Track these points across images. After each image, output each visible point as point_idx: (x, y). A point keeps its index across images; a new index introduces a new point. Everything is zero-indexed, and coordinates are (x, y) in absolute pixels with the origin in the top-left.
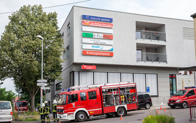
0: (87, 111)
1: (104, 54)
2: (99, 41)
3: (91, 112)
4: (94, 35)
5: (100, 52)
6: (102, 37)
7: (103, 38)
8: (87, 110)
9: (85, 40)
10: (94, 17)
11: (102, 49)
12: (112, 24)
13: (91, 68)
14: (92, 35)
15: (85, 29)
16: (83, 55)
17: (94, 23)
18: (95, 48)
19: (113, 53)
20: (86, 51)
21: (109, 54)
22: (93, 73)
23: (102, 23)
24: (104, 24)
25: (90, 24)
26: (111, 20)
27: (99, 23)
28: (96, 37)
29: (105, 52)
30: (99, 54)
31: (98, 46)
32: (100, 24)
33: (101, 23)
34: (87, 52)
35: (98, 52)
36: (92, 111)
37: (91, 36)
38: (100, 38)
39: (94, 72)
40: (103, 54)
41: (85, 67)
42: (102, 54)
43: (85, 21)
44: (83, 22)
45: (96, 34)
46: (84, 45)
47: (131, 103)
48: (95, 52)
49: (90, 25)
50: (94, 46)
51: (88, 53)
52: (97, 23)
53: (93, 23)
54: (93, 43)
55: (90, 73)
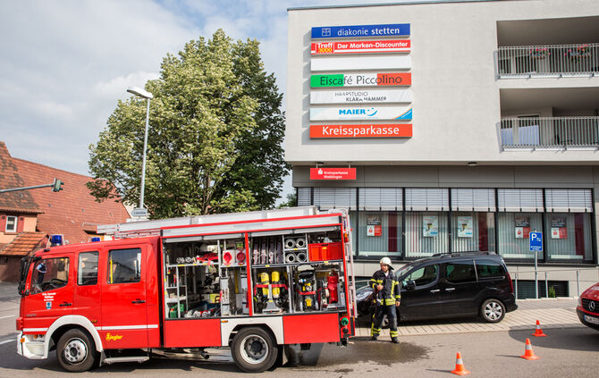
0: (94, 330)
1: (379, 132)
2: (363, 94)
3: (109, 337)
4: (347, 78)
5: (366, 127)
6: (373, 81)
7: (376, 84)
8: (96, 324)
9: (318, 96)
10: (346, 28)
11: (372, 118)
12: (409, 42)
13: (339, 175)
14: (341, 81)
15: (319, 64)
16: (312, 139)
17: (349, 44)
18: (349, 117)
19: (411, 125)
20: (321, 127)
21: (396, 131)
22: (355, 190)
23: (374, 43)
24: (380, 45)
25: (336, 48)
26: (404, 30)
27: (365, 43)
28: (354, 83)
29: (382, 126)
30: (364, 132)
31: (360, 108)
32: (367, 46)
33: (369, 43)
34: (324, 130)
35: (360, 127)
36: (114, 333)
37: (336, 82)
38: (365, 84)
39: (358, 188)
40: (375, 131)
41: (320, 172)
42: (372, 131)
43: (319, 43)
44: (313, 47)
45: (354, 76)
46: (313, 110)
47: (313, 308)
48: (348, 127)
49: (336, 51)
50: (347, 109)
51: (328, 130)
52: (356, 43)
53: (344, 46)
54: (345, 101)
55: (348, 190)
